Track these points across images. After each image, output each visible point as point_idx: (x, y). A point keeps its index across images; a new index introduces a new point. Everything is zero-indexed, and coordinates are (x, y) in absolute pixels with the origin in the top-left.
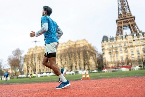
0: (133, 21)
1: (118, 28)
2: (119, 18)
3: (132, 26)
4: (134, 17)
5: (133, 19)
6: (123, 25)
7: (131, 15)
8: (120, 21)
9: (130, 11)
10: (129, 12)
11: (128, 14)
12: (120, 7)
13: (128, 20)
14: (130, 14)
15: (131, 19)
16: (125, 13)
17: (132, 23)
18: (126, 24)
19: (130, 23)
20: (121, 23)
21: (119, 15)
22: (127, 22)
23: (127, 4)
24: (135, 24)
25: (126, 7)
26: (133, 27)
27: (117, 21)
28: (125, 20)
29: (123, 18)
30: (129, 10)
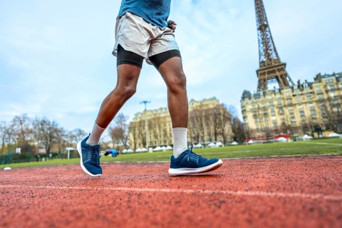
0: (283, 69)
1: (259, 81)
2: (261, 66)
3: (281, 77)
4: (285, 65)
5: (283, 67)
6: (266, 76)
7: (279, 62)
8: (262, 72)
9: (277, 56)
10: (276, 58)
11: (275, 60)
12: (262, 51)
13: (274, 69)
14: (278, 59)
15: (280, 67)
16: (270, 60)
17: (282, 73)
18: (272, 75)
19: (278, 74)
20: (264, 74)
21: (260, 63)
22: (274, 72)
23: (274, 45)
24: (286, 75)
25: (271, 50)
26: (283, 80)
27: (257, 71)
28: (269, 70)
29: (268, 67)
30: (277, 54)
